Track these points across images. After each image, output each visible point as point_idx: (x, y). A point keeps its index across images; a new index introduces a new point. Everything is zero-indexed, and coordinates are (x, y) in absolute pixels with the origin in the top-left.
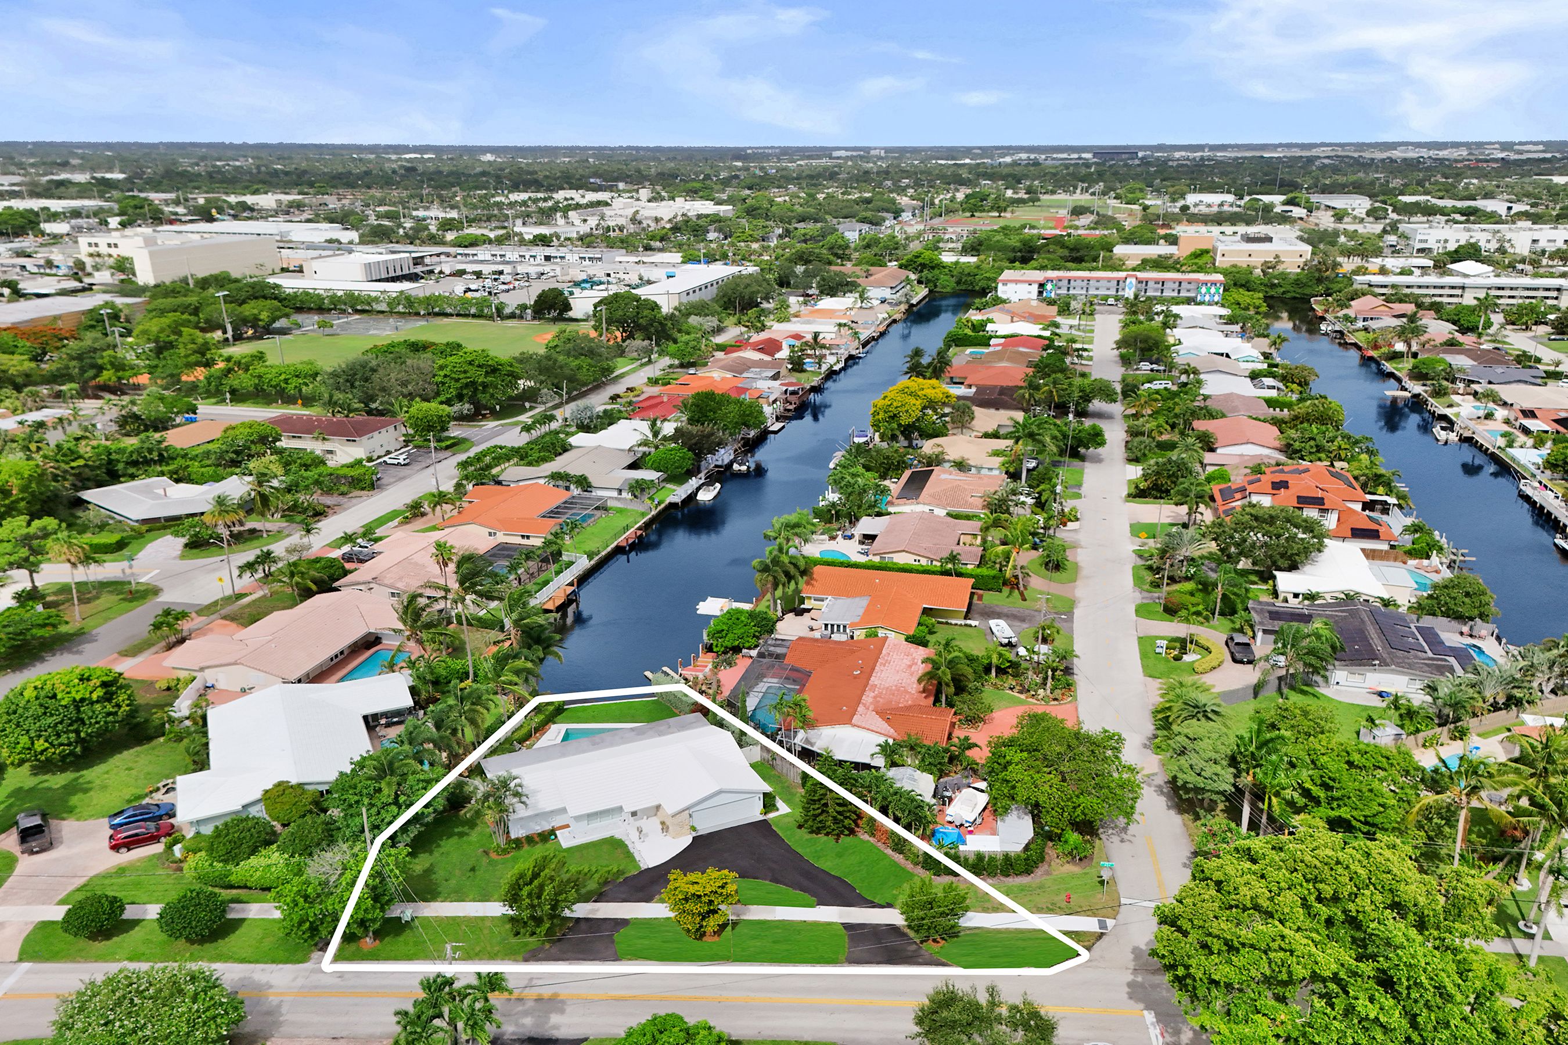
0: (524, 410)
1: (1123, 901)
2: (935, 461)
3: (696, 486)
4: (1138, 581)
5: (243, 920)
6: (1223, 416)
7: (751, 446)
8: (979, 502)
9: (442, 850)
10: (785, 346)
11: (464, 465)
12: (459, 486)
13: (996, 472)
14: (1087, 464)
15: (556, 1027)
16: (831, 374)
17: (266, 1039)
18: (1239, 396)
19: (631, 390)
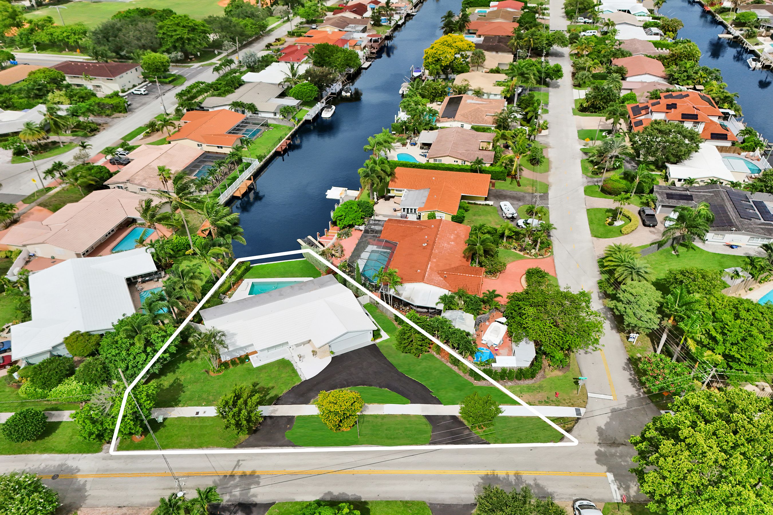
0: (215, 56)
1: (589, 395)
2: (462, 91)
3: (320, 108)
4: (585, 170)
5: (60, 423)
6: (630, 55)
7: (352, 78)
8: (491, 119)
9: (180, 370)
10: (369, 9)
11: (180, 95)
12: (178, 110)
13: (498, 97)
14: (550, 89)
15: (255, 496)
16: (397, 27)
17: (77, 509)
18: (639, 41)
19: (278, 40)
